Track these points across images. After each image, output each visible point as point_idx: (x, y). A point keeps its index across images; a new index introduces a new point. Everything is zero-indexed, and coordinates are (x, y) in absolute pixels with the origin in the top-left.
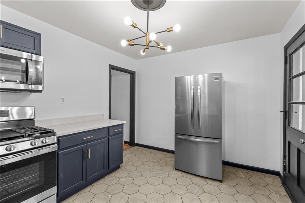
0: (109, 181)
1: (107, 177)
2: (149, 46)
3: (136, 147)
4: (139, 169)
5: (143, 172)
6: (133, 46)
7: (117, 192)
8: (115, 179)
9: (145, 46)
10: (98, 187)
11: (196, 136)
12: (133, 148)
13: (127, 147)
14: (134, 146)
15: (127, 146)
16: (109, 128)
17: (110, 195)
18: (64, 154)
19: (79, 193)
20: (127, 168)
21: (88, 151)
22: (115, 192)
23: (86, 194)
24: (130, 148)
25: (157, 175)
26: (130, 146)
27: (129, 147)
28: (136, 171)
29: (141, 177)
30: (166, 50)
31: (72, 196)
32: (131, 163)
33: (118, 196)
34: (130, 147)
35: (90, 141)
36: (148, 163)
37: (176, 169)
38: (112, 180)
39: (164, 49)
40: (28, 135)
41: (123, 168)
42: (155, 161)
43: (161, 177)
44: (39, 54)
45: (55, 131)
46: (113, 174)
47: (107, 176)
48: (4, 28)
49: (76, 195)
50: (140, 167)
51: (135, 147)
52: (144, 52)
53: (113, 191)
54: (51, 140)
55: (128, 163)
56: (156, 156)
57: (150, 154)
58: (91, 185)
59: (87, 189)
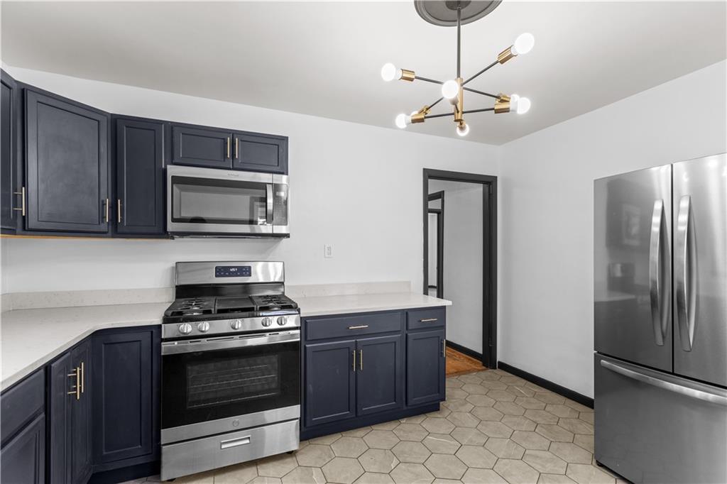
0: (404, 431)
1: (403, 421)
2: (463, 113)
3: (499, 372)
4: (484, 427)
5: (490, 439)
6: (423, 121)
7: (413, 460)
8: (419, 431)
9: (453, 114)
10: (379, 436)
11: (673, 374)
12: (489, 372)
13: (474, 367)
14: (495, 368)
15: (475, 363)
16: (407, 313)
17: (395, 462)
18: (316, 351)
19: (344, 434)
20: (455, 415)
21: (358, 355)
22: (408, 459)
23: (355, 440)
24: (482, 370)
25: (527, 459)
26: (484, 365)
27: (480, 368)
28: (475, 431)
29: (482, 448)
30: (514, 111)
31: (332, 435)
32: (469, 407)
33: (410, 468)
34: (484, 368)
35: (362, 334)
36: (515, 419)
37: (600, 465)
38: (411, 432)
39: (507, 110)
40: (260, 308)
41: (446, 413)
42: (539, 420)
43: (538, 467)
44: (284, 172)
45: (299, 307)
46: (417, 421)
47: (405, 419)
48: (242, 141)
49: (339, 436)
50: (489, 422)
51: (495, 371)
52: (462, 128)
53: (406, 455)
54: (292, 321)
55: (462, 405)
56: (547, 409)
57: (532, 400)
58: (369, 427)
59: (360, 433)
